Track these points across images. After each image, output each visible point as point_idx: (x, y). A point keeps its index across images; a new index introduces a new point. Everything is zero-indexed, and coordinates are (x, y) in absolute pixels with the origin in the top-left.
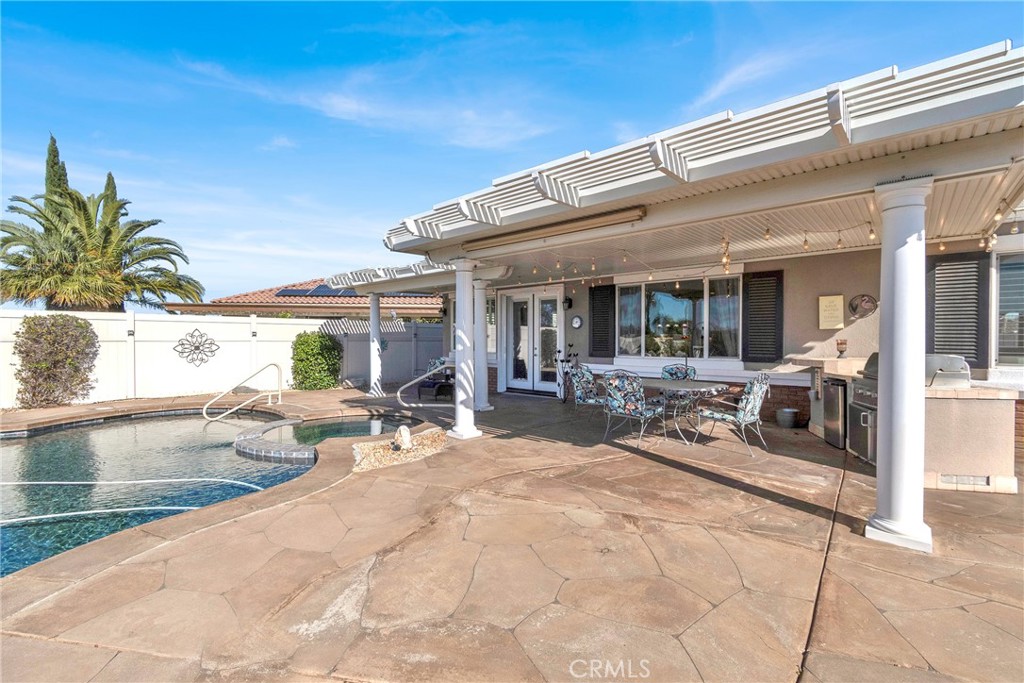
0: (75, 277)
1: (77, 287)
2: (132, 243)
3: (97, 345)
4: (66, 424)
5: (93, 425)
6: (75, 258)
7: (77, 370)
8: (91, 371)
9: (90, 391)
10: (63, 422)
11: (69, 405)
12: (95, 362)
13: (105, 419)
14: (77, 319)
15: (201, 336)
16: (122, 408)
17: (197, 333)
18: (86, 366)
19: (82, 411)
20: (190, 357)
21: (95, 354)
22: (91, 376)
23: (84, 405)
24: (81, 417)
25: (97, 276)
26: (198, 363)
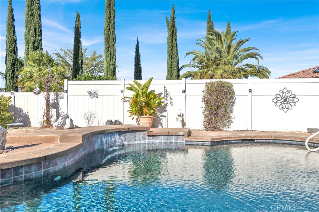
0: (220, 66)
1: (221, 71)
2: (238, 52)
3: (234, 97)
4: (226, 141)
5: (237, 143)
6: (221, 57)
7: (226, 112)
8: (232, 112)
9: (231, 124)
10: (224, 140)
11: (222, 130)
12: (234, 108)
13: (242, 140)
14: (227, 83)
15: (288, 92)
16: (250, 136)
17: (285, 90)
18: (229, 109)
19: (231, 134)
20: (281, 106)
21: (234, 103)
22: (232, 115)
23: (229, 131)
24: (232, 138)
25: (229, 65)
26: (285, 110)
